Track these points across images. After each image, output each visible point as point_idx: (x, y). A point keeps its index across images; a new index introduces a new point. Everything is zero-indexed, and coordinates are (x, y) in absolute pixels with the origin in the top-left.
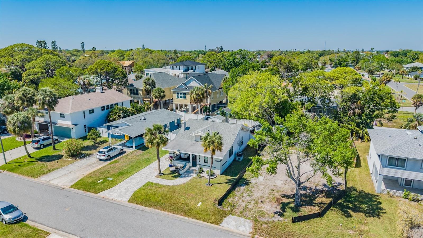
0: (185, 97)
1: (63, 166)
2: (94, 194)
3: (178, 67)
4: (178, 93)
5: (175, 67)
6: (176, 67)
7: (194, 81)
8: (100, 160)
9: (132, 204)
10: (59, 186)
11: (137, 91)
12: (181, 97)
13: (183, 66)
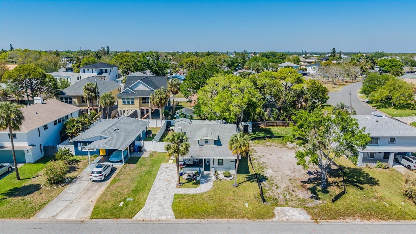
0: (132, 102)
1: (54, 197)
2: (130, 220)
3: (90, 70)
4: (124, 99)
5: (86, 70)
6: (88, 70)
7: (141, 85)
8: (94, 181)
9: (183, 220)
10: (73, 220)
11: (70, 99)
12: (128, 102)
13: (96, 69)
